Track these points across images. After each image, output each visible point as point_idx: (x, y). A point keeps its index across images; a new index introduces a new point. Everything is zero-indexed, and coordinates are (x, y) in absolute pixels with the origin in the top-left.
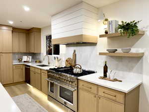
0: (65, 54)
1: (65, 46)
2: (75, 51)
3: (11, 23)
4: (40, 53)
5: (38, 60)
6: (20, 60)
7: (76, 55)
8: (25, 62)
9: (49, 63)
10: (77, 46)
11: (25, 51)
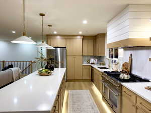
0: (123, 58)
1: (123, 49)
2: (131, 55)
3: (80, 33)
4: (104, 56)
5: (102, 63)
6: (88, 62)
7: (132, 59)
8: (92, 63)
9: (109, 66)
10: (133, 50)
11: (92, 55)
